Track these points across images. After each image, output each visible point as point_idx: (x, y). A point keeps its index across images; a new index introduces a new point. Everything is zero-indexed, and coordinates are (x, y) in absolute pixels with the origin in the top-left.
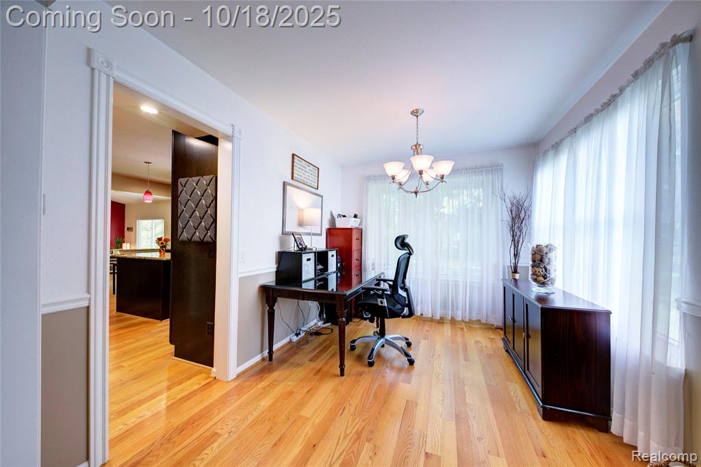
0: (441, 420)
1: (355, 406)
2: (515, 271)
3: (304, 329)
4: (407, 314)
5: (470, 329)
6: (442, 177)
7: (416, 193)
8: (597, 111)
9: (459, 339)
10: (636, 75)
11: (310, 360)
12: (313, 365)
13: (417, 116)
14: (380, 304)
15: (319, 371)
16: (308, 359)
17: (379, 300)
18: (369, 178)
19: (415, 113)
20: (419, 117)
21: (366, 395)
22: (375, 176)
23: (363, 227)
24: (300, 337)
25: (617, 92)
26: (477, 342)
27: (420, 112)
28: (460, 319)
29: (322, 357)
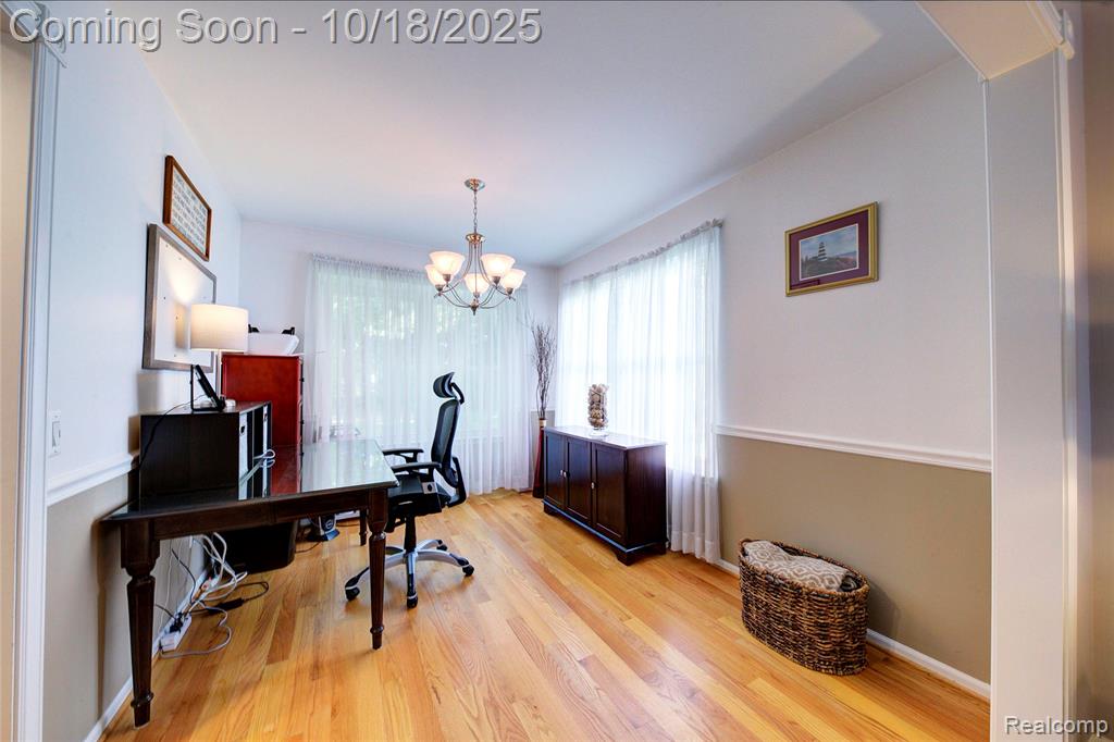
0: (560, 619)
1: (447, 674)
2: (542, 419)
3: (182, 607)
4: (457, 499)
5: (495, 502)
6: (510, 292)
7: (474, 308)
8: (644, 258)
9: (493, 517)
10: (684, 238)
11: (270, 661)
12: (288, 666)
13: (475, 191)
14: (426, 492)
15: (316, 667)
16: (264, 660)
17: (425, 485)
18: (319, 260)
19: (473, 185)
20: (478, 192)
21: (448, 648)
22: (333, 259)
23: (305, 355)
24: (184, 630)
25: (665, 246)
26: (516, 515)
27: (481, 185)
28: (481, 492)
29: (296, 639)
